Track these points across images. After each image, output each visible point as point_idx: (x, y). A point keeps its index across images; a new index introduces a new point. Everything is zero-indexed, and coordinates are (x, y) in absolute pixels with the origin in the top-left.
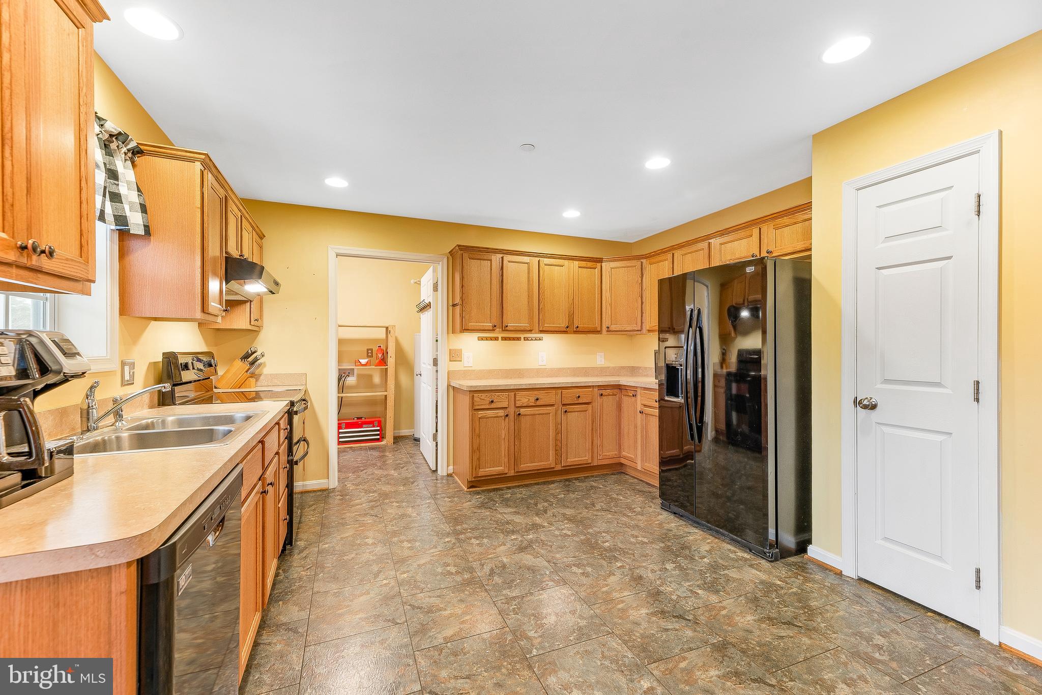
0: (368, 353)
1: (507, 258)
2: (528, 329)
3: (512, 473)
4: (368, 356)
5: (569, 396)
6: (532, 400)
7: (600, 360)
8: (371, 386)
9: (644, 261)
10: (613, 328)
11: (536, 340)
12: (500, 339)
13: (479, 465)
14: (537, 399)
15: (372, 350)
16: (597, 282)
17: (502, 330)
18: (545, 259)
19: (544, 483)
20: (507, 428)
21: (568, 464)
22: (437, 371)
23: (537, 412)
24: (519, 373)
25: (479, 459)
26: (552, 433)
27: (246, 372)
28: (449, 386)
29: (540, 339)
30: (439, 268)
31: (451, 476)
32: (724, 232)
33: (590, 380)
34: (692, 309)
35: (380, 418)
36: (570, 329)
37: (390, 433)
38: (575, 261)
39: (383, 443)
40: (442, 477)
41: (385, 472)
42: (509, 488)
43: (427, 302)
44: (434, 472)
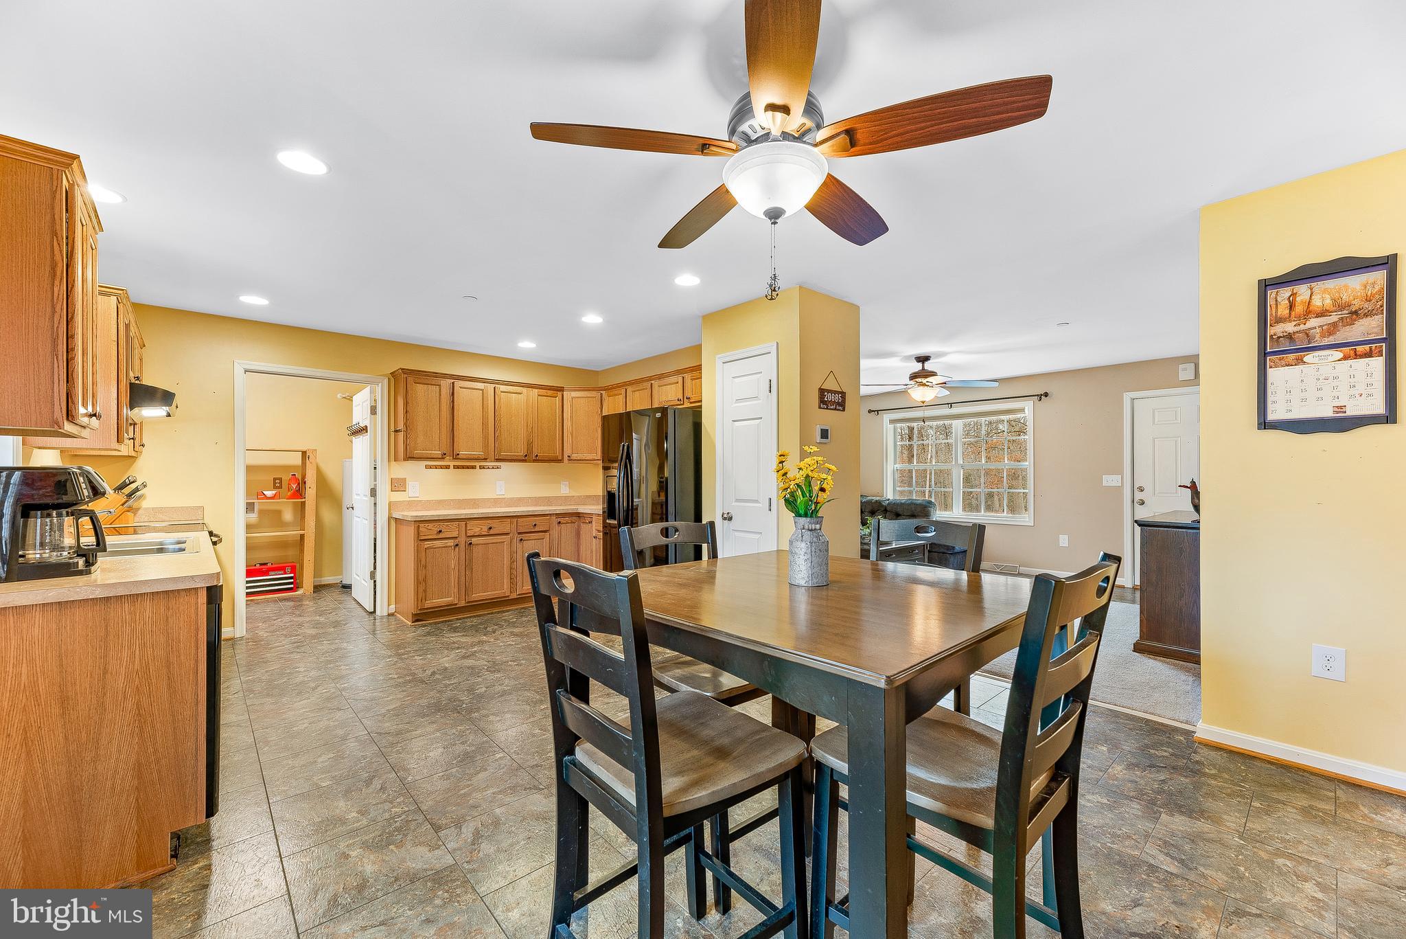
0: (275, 483)
1: (458, 384)
2: (484, 457)
3: (463, 604)
4: (275, 487)
5: (525, 525)
6: (485, 529)
7: (564, 490)
8: (281, 524)
9: (603, 392)
10: (574, 456)
11: (493, 468)
12: (452, 467)
13: (426, 596)
14: (490, 528)
15: (280, 479)
16: (558, 411)
17: (454, 459)
18: (501, 386)
19: (498, 612)
20: (457, 558)
21: (520, 592)
22: (375, 504)
23: (490, 542)
24: (474, 503)
25: (425, 591)
26: (506, 561)
27: (123, 505)
28: (390, 518)
29: (498, 468)
30: (378, 389)
31: (392, 615)
32: (661, 377)
33: (550, 508)
34: (624, 445)
35: (293, 562)
36: (529, 458)
37: (308, 581)
38: (534, 390)
39: (300, 592)
40: (382, 617)
41: (308, 619)
42: (460, 619)
43: (362, 425)
44: (371, 612)
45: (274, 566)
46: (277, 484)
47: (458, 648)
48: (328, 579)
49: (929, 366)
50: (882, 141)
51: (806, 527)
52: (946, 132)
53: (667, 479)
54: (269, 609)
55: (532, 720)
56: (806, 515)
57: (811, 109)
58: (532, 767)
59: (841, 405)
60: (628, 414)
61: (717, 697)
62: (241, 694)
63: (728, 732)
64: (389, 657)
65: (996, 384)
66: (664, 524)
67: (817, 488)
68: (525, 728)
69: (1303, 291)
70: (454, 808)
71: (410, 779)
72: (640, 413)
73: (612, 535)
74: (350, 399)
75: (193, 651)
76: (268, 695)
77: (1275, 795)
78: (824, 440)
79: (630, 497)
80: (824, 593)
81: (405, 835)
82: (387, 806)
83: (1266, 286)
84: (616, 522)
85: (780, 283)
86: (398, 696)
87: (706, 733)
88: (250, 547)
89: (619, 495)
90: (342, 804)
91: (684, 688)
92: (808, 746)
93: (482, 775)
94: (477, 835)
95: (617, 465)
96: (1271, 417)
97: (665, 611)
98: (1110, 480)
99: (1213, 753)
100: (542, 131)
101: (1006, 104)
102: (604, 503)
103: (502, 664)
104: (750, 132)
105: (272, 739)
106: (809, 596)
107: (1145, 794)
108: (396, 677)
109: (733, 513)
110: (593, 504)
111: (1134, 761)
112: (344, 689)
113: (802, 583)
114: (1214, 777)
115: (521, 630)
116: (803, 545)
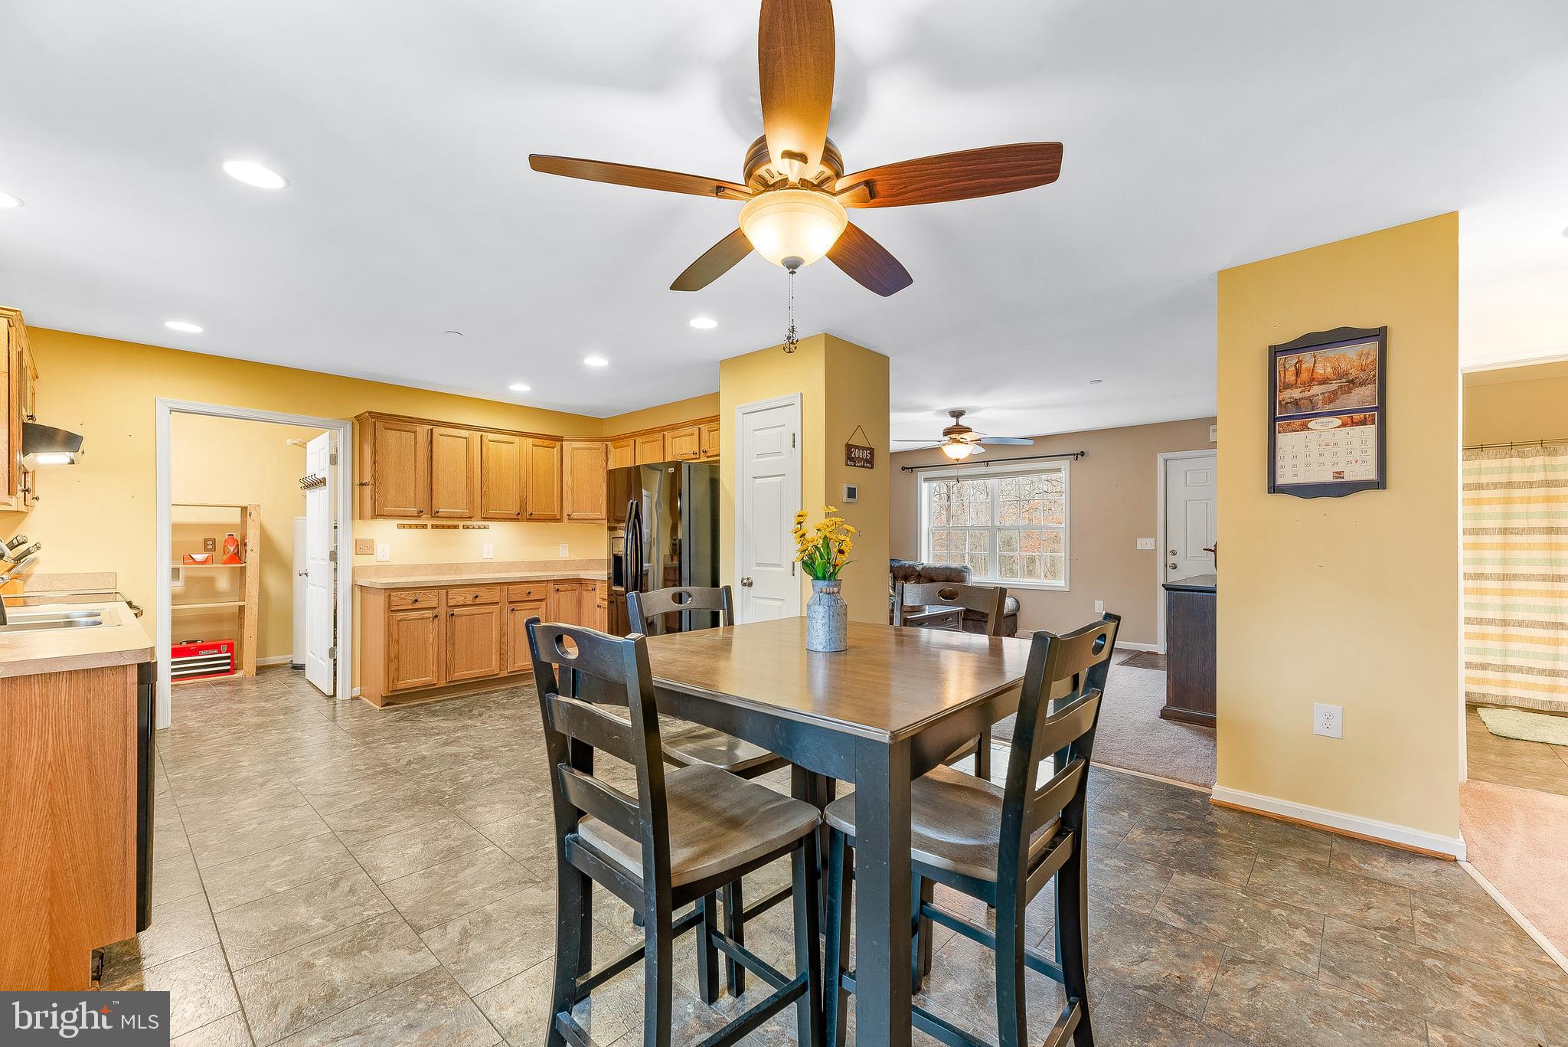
0: (206, 545)
1: (438, 430)
2: (468, 515)
3: (443, 684)
4: (206, 550)
5: (517, 593)
6: (470, 599)
7: (563, 553)
8: (214, 594)
9: (609, 443)
10: (575, 515)
11: (479, 528)
12: (429, 527)
13: (398, 675)
14: (476, 597)
15: (214, 540)
16: (557, 464)
17: (432, 517)
18: (489, 434)
19: (486, 693)
20: (436, 631)
21: (516, 669)
22: (336, 569)
23: (477, 612)
24: (456, 568)
25: (397, 670)
26: (495, 635)
27: (9, 571)
28: (354, 586)
29: (485, 528)
30: (340, 434)
31: (357, 698)
32: (674, 427)
33: (547, 574)
34: (632, 503)
35: (230, 639)
36: (522, 515)
37: (249, 660)
38: (528, 439)
39: (238, 674)
40: (344, 701)
41: (250, 706)
42: (440, 701)
43: (319, 476)
44: (330, 697)
45: (205, 644)
46: (209, 545)
47: (438, 734)
48: (273, 659)
49: (963, 421)
50: (901, 194)
51: (824, 590)
52: (963, 189)
53: (680, 541)
54: (199, 695)
55: (527, 809)
56: (824, 578)
57: (830, 156)
58: (528, 860)
59: (870, 462)
60: (638, 468)
61: (733, 770)
62: (168, 795)
63: (740, 803)
64: (355, 746)
65: (1031, 442)
66: (677, 589)
67: (836, 550)
68: (518, 818)
69: (1307, 358)
70: (437, 908)
71: (384, 879)
72: (652, 467)
73: (619, 604)
74: (304, 446)
75: (120, 739)
76: (204, 794)
77: (1279, 851)
78: (851, 500)
79: (639, 560)
80: (843, 658)
81: (381, 939)
82: (358, 909)
83: (1275, 352)
84: (623, 589)
85: (798, 336)
86: (368, 789)
87: (718, 804)
88: (177, 622)
89: (627, 559)
90: (303, 910)
91: (696, 761)
92: (822, 813)
93: (468, 871)
94: (465, 934)
95: (624, 525)
96: (1280, 481)
97: (677, 678)
98: (1144, 544)
99: (1226, 814)
100: (541, 163)
101: (1019, 167)
102: (609, 568)
103: (490, 750)
104: (767, 176)
105: (213, 842)
106: (826, 661)
107: (1160, 856)
108: (364, 768)
109: (753, 578)
110: (597, 569)
111: (1152, 825)
112: (300, 784)
113: (820, 648)
114: (1224, 836)
115: (513, 711)
116: (821, 609)
